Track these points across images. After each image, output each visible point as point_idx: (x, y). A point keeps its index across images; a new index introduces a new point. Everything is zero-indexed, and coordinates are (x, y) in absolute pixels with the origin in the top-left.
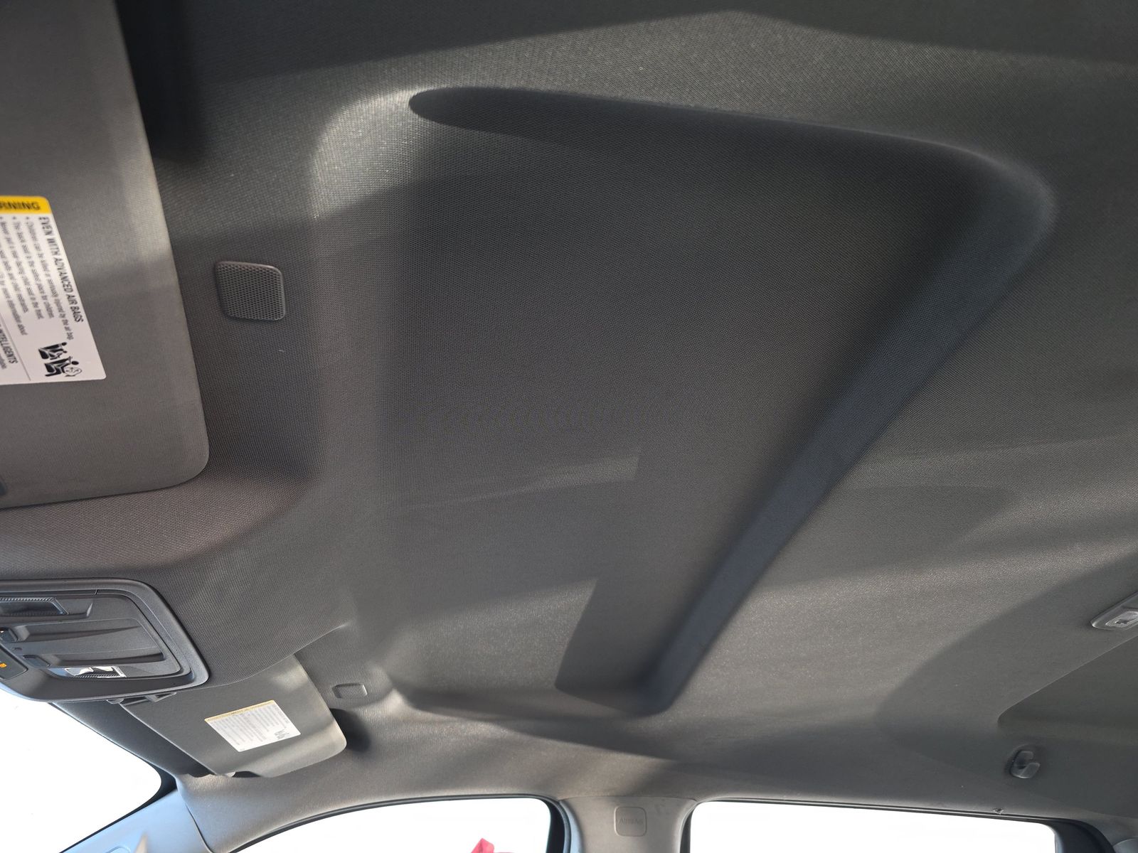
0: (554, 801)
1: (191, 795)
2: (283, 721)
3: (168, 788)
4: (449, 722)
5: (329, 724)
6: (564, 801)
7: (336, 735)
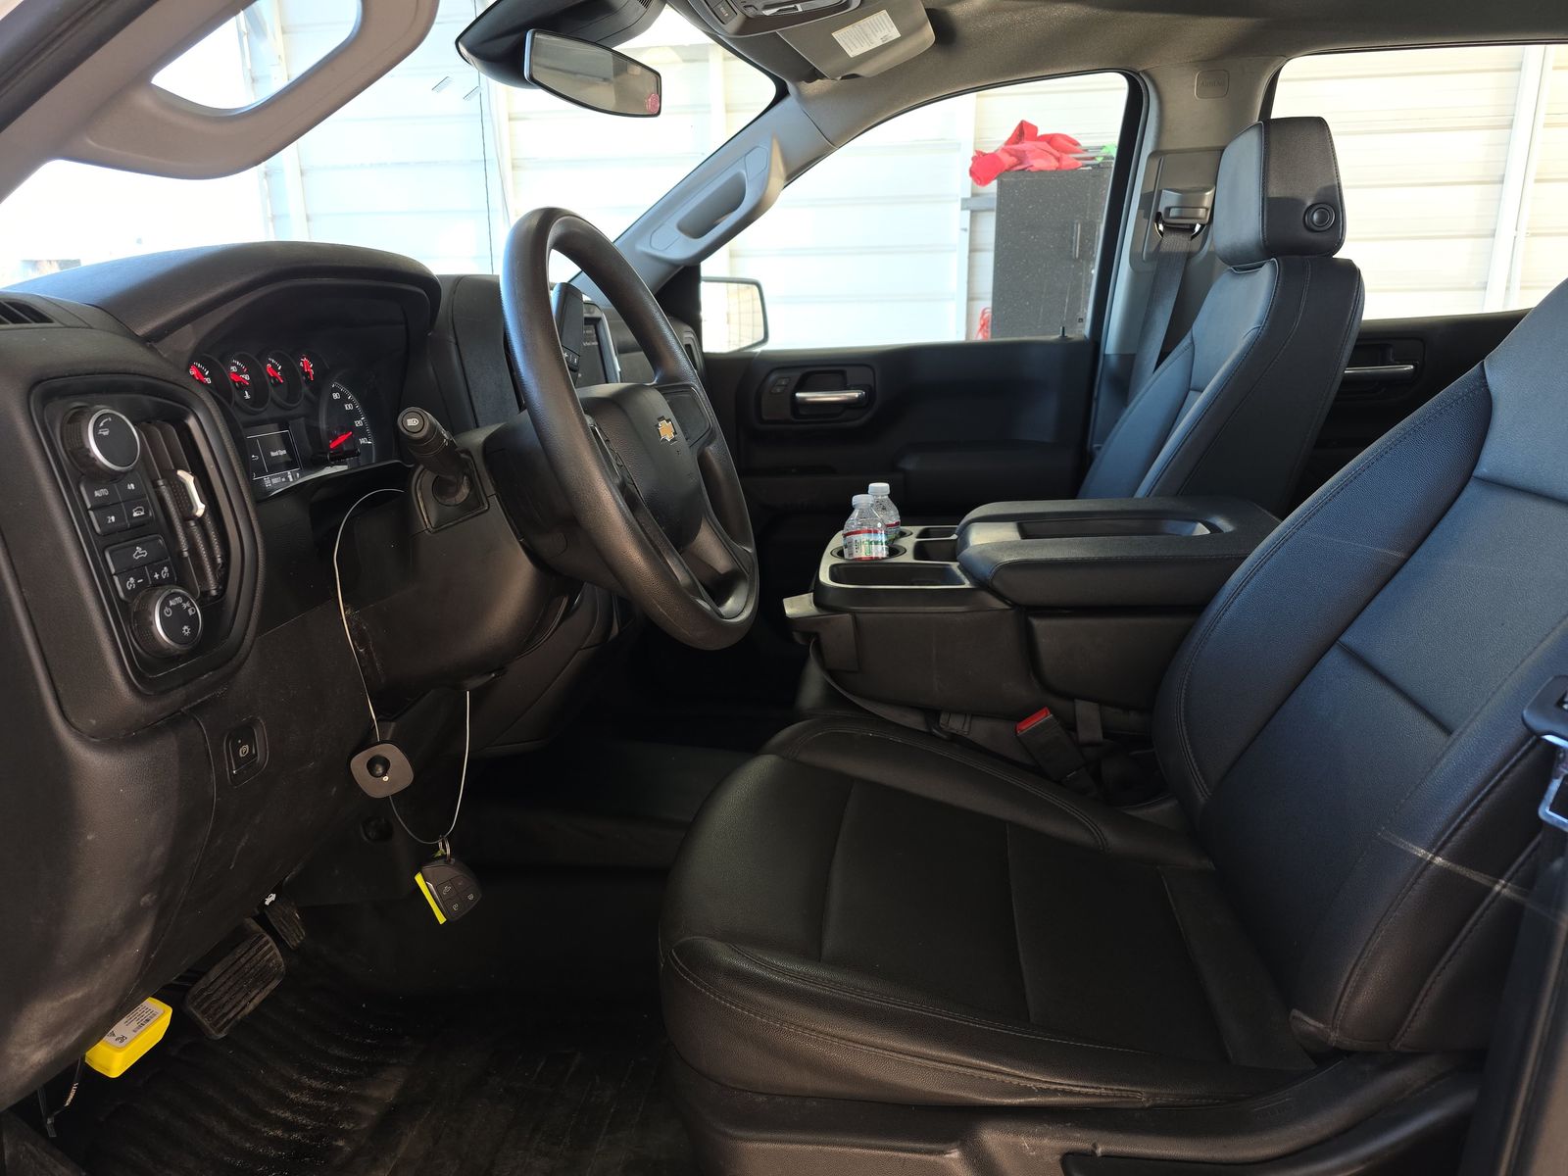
0: (1134, 73)
1: (802, 98)
2: (889, 26)
3: (782, 94)
4: (1032, 7)
5: (925, 24)
6: (1144, 72)
7: (929, 33)
